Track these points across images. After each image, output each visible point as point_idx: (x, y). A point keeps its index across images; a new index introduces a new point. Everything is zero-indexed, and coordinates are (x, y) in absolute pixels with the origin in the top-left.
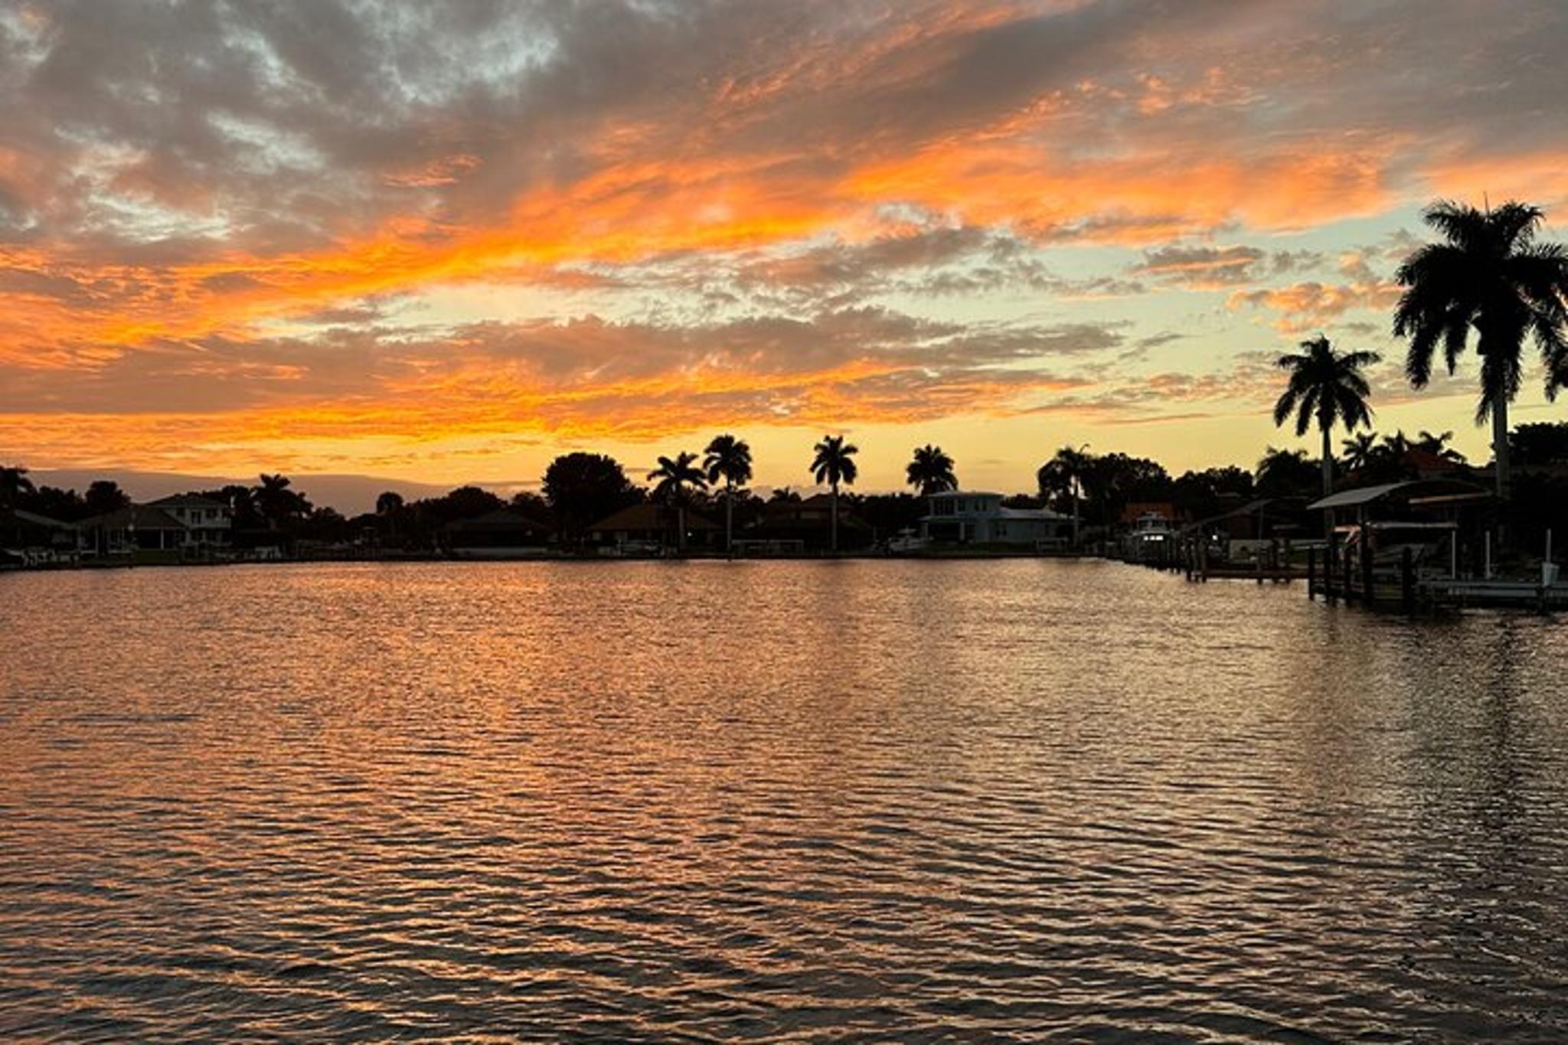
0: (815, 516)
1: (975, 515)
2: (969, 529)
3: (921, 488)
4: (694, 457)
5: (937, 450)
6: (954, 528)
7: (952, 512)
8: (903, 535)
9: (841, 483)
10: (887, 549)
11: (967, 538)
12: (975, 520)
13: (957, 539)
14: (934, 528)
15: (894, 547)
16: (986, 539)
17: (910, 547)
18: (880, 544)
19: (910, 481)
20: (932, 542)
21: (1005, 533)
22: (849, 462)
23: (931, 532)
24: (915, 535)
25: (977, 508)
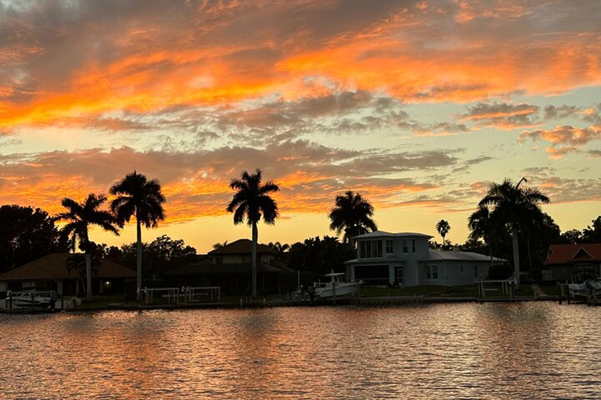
0: (239, 261)
1: (404, 256)
2: (399, 272)
3: (343, 232)
4: (102, 199)
5: (358, 197)
6: (383, 271)
7: (380, 255)
8: (329, 279)
9: (261, 224)
10: (312, 295)
11: (396, 283)
12: (403, 262)
13: (387, 282)
14: (361, 272)
15: (321, 292)
16: (417, 283)
17: (338, 293)
18: (305, 289)
19: (333, 227)
20: (362, 286)
21: (435, 276)
22: (268, 198)
23: (357, 277)
24: (343, 279)
25: (405, 250)
